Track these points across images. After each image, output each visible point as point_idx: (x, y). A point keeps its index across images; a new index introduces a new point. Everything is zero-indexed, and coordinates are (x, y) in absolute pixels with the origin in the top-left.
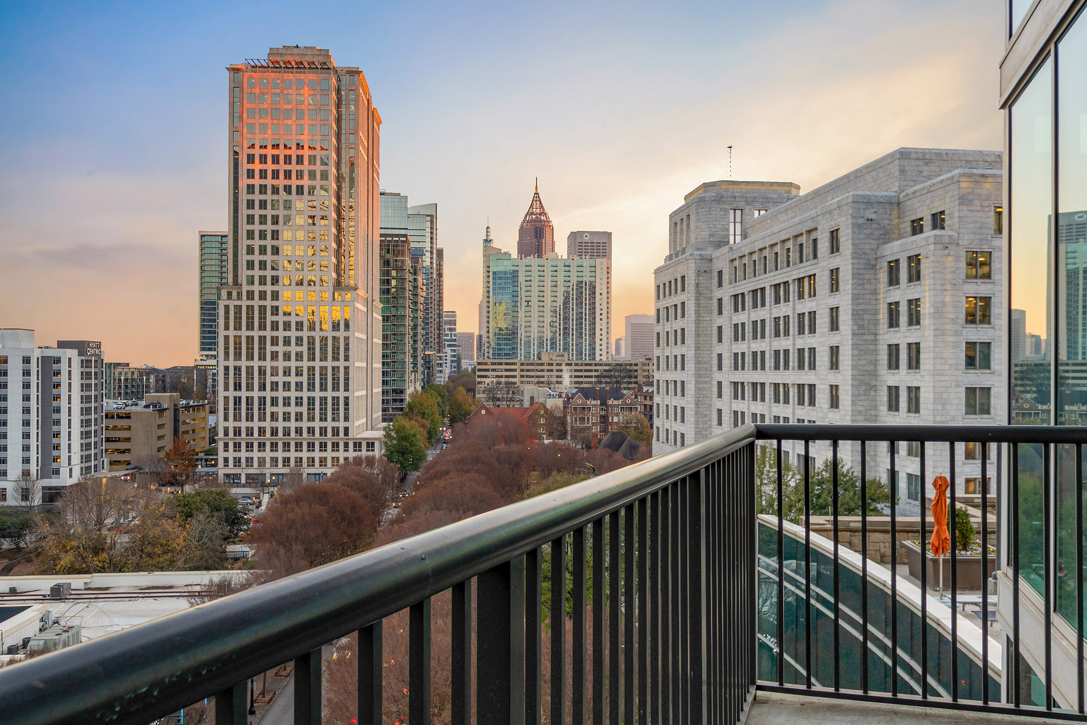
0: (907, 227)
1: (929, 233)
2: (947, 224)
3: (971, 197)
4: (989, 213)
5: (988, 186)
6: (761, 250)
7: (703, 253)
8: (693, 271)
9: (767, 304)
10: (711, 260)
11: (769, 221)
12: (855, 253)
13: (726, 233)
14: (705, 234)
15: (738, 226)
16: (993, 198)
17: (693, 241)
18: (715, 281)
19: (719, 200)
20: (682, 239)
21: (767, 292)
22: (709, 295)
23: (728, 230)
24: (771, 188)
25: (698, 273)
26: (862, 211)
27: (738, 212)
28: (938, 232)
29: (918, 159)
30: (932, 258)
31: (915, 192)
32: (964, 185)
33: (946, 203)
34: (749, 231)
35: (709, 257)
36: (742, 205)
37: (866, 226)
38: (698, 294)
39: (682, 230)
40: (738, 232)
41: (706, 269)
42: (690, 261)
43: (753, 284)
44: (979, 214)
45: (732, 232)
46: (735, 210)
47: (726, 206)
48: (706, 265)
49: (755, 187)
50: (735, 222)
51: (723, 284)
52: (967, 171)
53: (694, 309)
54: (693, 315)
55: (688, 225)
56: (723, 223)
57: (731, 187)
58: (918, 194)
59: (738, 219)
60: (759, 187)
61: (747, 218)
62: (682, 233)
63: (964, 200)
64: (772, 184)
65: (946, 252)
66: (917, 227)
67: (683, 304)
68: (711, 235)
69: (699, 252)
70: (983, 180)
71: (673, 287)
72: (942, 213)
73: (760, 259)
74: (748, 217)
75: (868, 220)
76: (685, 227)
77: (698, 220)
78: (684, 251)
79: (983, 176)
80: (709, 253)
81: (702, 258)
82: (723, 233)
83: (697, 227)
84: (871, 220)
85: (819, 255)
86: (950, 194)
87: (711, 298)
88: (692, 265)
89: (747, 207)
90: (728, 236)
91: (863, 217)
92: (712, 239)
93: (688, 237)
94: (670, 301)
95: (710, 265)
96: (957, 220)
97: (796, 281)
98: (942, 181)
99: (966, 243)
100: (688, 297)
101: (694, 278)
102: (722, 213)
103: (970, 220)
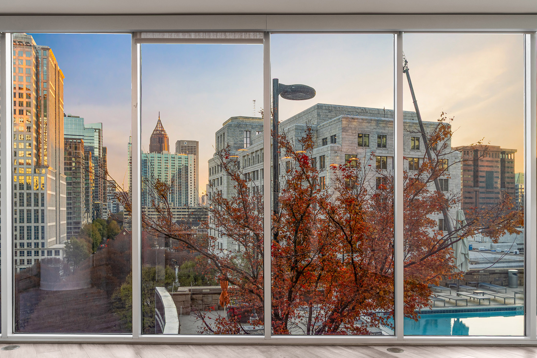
0: (320, 141)
1: (329, 145)
2: (337, 141)
3: (348, 128)
4: (356, 136)
5: (355, 123)
6: (257, 151)
7: (231, 152)
9: (259, 178)
11: (262, 137)
13: (242, 143)
14: (232, 143)
15: (248, 139)
16: (357, 129)
17: (226, 146)
18: (236, 167)
19: (239, 126)
20: (221, 145)
21: (259, 172)
23: (243, 141)
26: (300, 133)
27: (248, 133)
28: (332, 145)
29: (326, 109)
30: (329, 157)
31: (323, 125)
32: (344, 122)
33: (337, 131)
34: (253, 142)
35: (234, 154)
36: (250, 129)
39: (221, 140)
40: (248, 142)
43: (253, 168)
44: (351, 137)
45: (245, 142)
46: (247, 131)
47: (242, 129)
49: (257, 120)
50: (247, 137)
51: (240, 168)
52: (345, 116)
53: (226, 180)
54: (226, 183)
55: (224, 138)
56: (240, 138)
57: (245, 120)
58: (325, 126)
59: (248, 136)
60: (259, 120)
61: (252, 136)
62: (221, 142)
63: (344, 130)
65: (336, 154)
66: (325, 142)
67: (221, 177)
68: (235, 144)
70: (353, 120)
71: (217, 169)
72: (335, 135)
73: (256, 156)
74: (253, 135)
77: (228, 136)
78: (220, 151)
79: (353, 118)
80: (234, 152)
82: (241, 143)
83: (228, 139)
85: (281, 155)
86: (338, 126)
89: (252, 130)
90: (243, 144)
91: (300, 137)
92: (235, 146)
93: (224, 144)
94: (215, 176)
96: (341, 139)
98: (335, 120)
99: (345, 150)
100: (224, 175)
102: (240, 133)
103: (346, 139)
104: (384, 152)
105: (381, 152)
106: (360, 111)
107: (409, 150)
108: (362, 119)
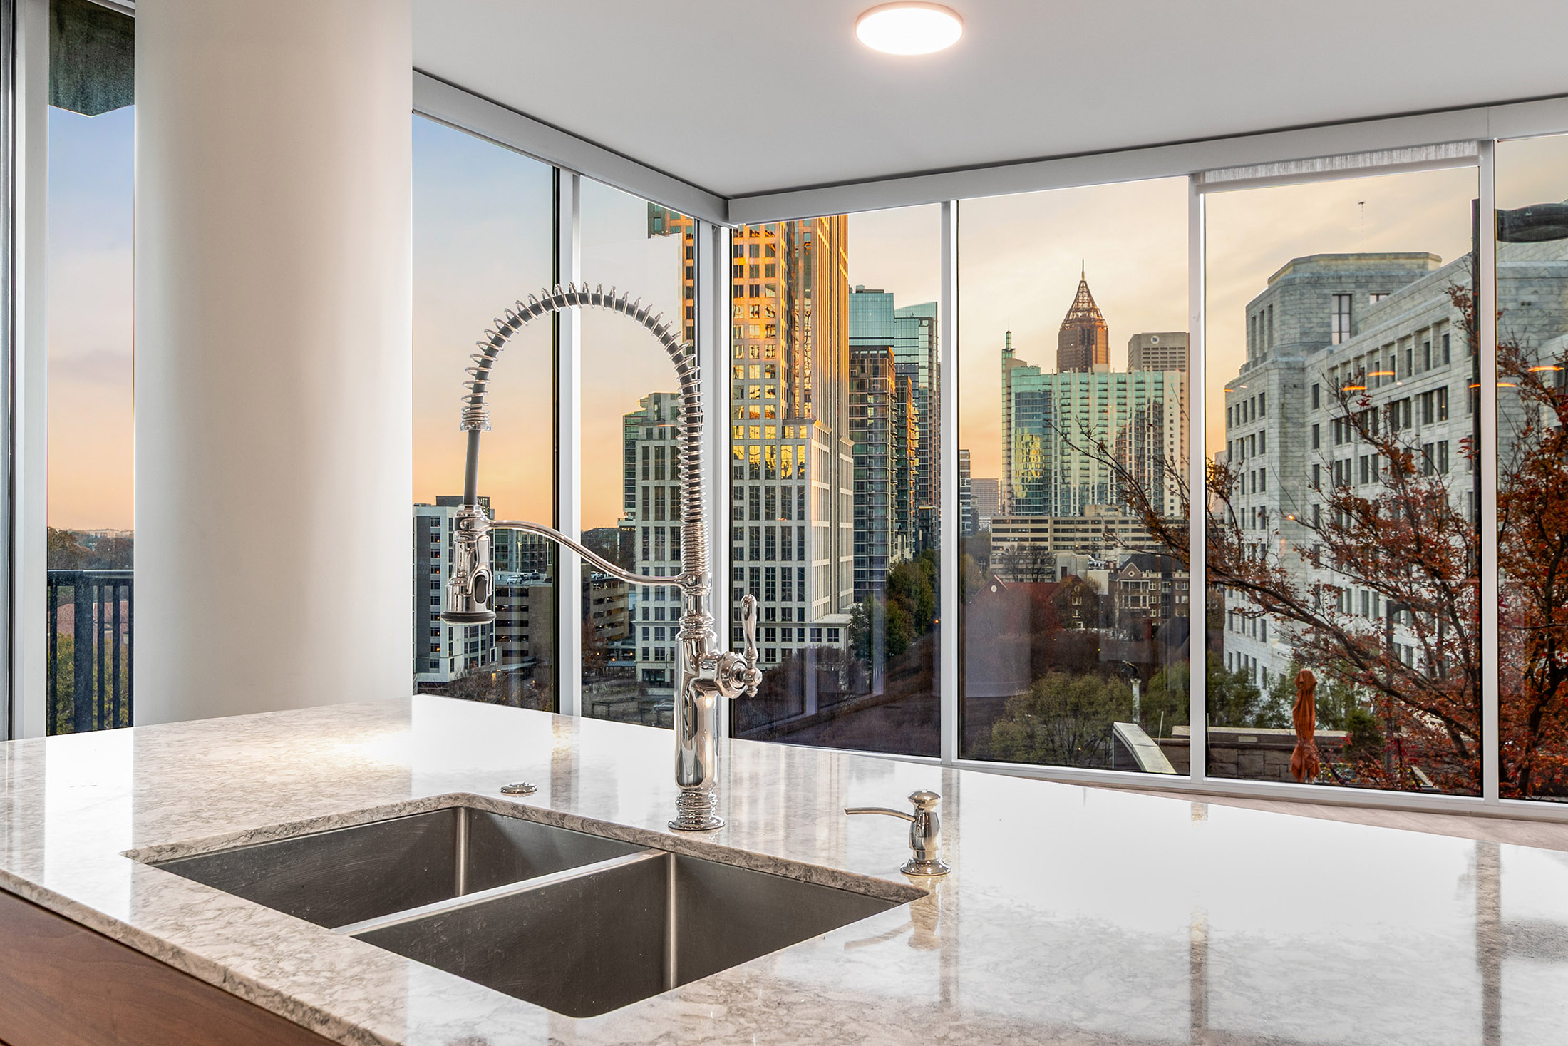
6: (1372, 353)
7: (1291, 359)
8: (1276, 386)
9: (1381, 431)
10: (1302, 369)
11: (1388, 310)
13: (1327, 330)
14: (1295, 333)
15: (1345, 319)
17: (1277, 343)
18: (1309, 400)
19: (1315, 282)
20: (1262, 341)
21: (1381, 413)
22: (1300, 420)
23: (1329, 325)
24: (1395, 261)
25: (1284, 389)
26: (1513, 292)
27: (1345, 300)
34: (1361, 326)
35: (1300, 365)
36: (1350, 288)
37: (1520, 313)
38: (1285, 418)
39: (1262, 327)
40: (1345, 327)
41: (1296, 382)
42: (1271, 372)
45: (1335, 327)
46: (1340, 296)
47: (1326, 291)
48: (1296, 376)
49: (1372, 262)
50: (1340, 314)
51: (1320, 404)
53: (1277, 440)
54: (1277, 450)
55: (1270, 321)
56: (1321, 315)
57: (1334, 262)
59: (1345, 308)
60: (1378, 262)
61: (1358, 307)
62: (1262, 332)
64: (1397, 256)
67: (1263, 433)
68: (1304, 334)
69: (1285, 359)
71: (1249, 410)
73: (1370, 365)
74: (1360, 305)
75: (1523, 304)
76: (1266, 323)
77: (1284, 313)
78: (1264, 357)
80: (1300, 359)
81: (1289, 367)
82: (1322, 330)
83: (1283, 323)
84: (1529, 304)
85: (1452, 359)
87: (1303, 425)
88: (1275, 377)
89: (1358, 291)
90: (1329, 334)
91: (1516, 300)
92: (1305, 340)
93: (1271, 336)
94: (1245, 429)
95: (1301, 376)
97: (1421, 397)
100: (1270, 424)
101: (1277, 396)
102: (1320, 301)
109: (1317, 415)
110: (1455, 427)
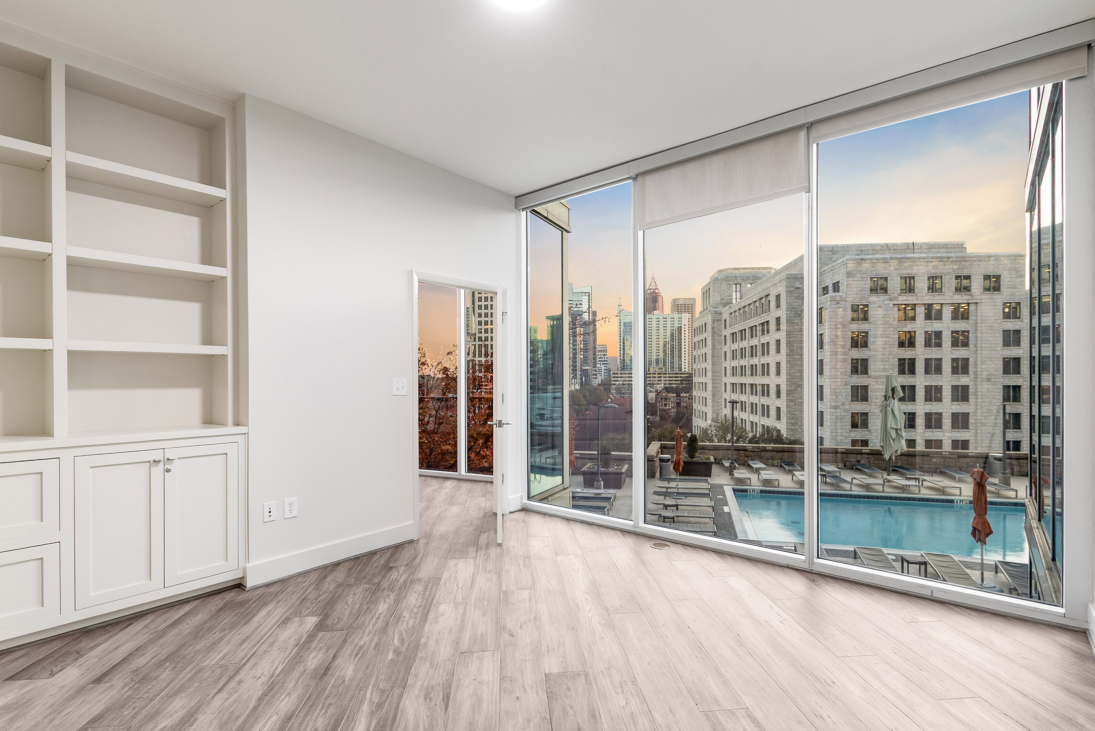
0: (821, 291)
1: (831, 294)
2: (840, 289)
3: (855, 272)
4: (867, 282)
5: (866, 265)
6: (744, 307)
7: (717, 309)
8: (710, 320)
9: (747, 338)
10: (721, 313)
11: (753, 290)
12: (788, 308)
13: (731, 298)
14: (718, 299)
15: (738, 293)
16: (869, 272)
17: (711, 303)
18: (723, 326)
19: (727, 279)
20: (706, 302)
21: (747, 331)
22: (720, 334)
23: (732, 296)
24: (758, 271)
25: (714, 321)
26: (792, 284)
27: (738, 286)
28: (834, 294)
29: (829, 251)
30: (829, 310)
31: (824, 271)
32: (850, 265)
33: (840, 277)
34: (743, 296)
35: (720, 312)
36: (740, 281)
37: (795, 292)
38: (714, 333)
39: (706, 296)
40: (738, 296)
41: (718, 319)
42: (709, 315)
43: (741, 327)
44: (860, 282)
45: (734, 297)
46: (736, 284)
47: (730, 283)
48: (718, 316)
49: (749, 271)
50: (736, 291)
51: (727, 327)
52: (853, 257)
53: (711, 342)
54: (711, 345)
55: (709, 294)
56: (728, 292)
57: (734, 271)
58: (826, 272)
59: (738, 289)
60: (751, 271)
61: (743, 289)
62: (706, 299)
63: (851, 274)
64: (759, 268)
65: (838, 305)
67: (706, 339)
68: (722, 299)
69: (714, 309)
70: (863, 262)
71: (701, 330)
72: (838, 282)
73: (743, 312)
74: (744, 288)
75: (796, 288)
76: (708, 295)
77: (714, 291)
78: (707, 309)
79: (862, 259)
80: (720, 309)
81: (716, 312)
82: (729, 298)
83: (714, 295)
84: (799, 288)
85: (771, 310)
86: (842, 271)
87: (721, 336)
88: (710, 317)
89: (743, 282)
90: (732, 299)
91: (793, 287)
92: (722, 302)
93: (709, 300)
94: (700, 337)
95: (720, 316)
96: (846, 286)
97: (761, 325)
98: (839, 264)
99: (851, 300)
100: (708, 335)
101: (711, 324)
102: (728, 286)
103: (853, 286)
104: (910, 298)
105: (906, 298)
106: (879, 248)
107: (951, 294)
108: (877, 259)
109: (726, 332)
110: (771, 337)
